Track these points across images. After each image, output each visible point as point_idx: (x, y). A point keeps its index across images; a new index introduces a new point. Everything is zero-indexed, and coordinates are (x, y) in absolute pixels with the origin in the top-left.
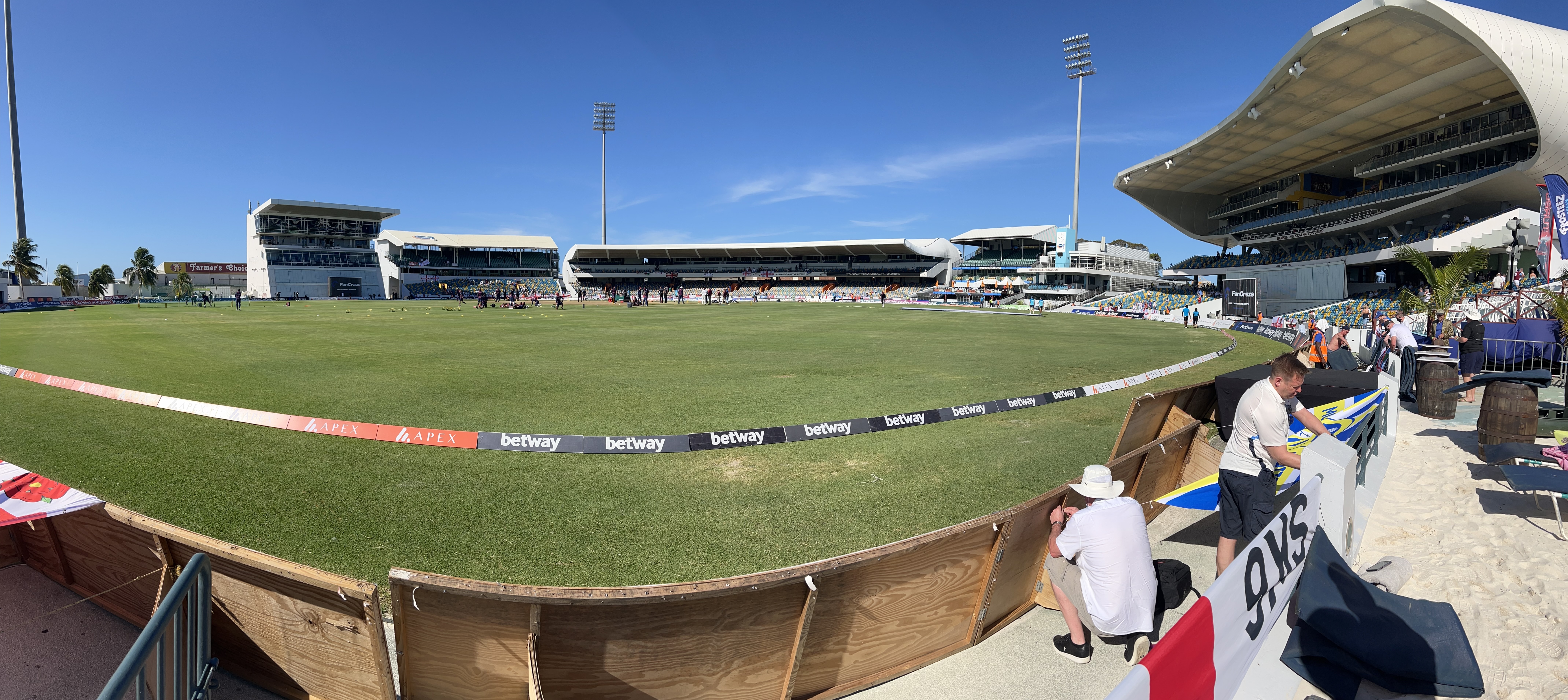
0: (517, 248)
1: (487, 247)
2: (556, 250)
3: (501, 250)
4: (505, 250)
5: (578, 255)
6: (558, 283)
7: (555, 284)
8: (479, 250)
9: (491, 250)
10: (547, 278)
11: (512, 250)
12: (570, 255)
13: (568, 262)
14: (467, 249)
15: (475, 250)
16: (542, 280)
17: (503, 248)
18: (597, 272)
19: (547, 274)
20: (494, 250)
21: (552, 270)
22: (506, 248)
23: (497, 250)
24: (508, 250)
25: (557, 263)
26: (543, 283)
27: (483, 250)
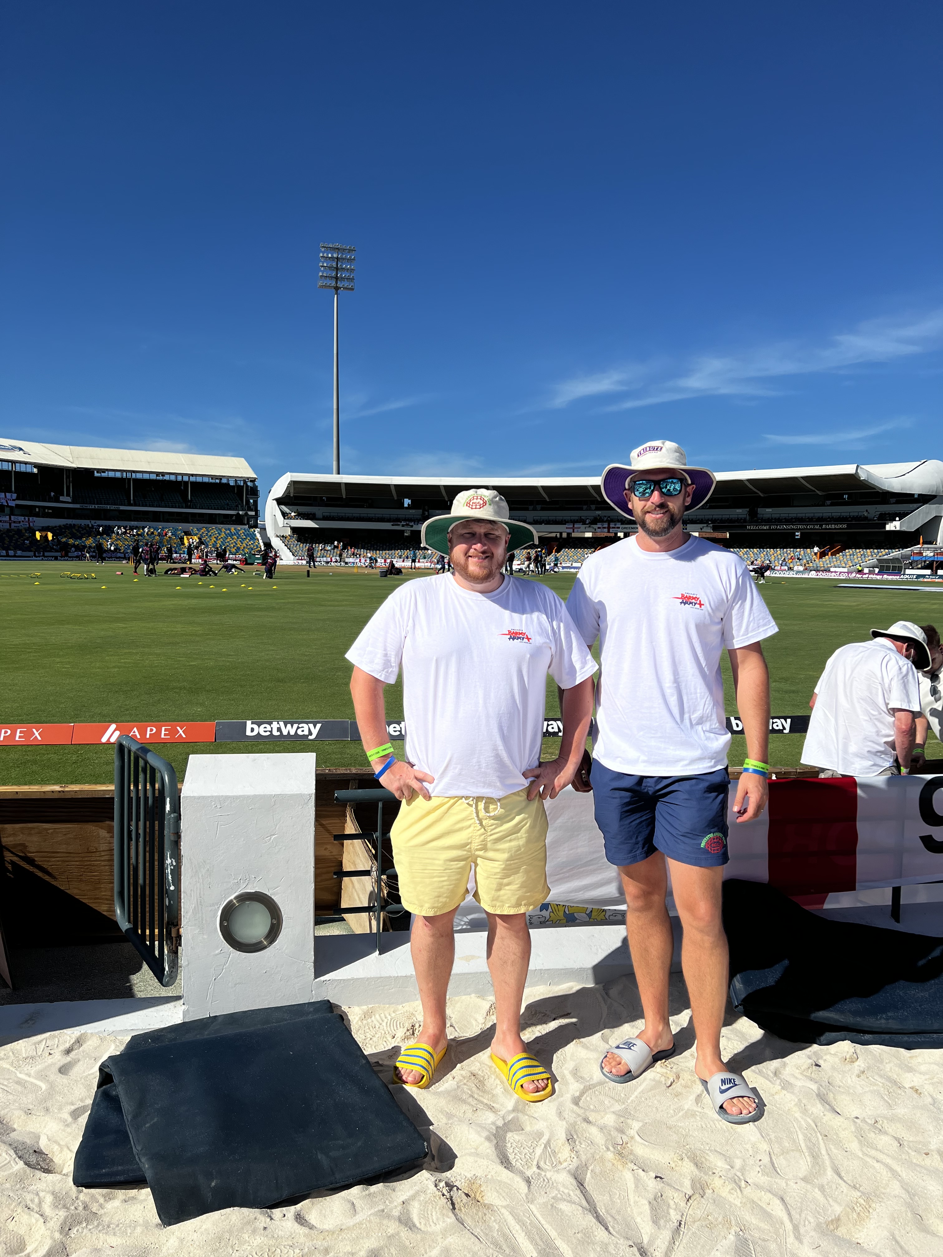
0: (183, 475)
1: (126, 471)
2: (253, 481)
3: (153, 477)
4: (161, 478)
5: (292, 491)
6: (258, 536)
7: (253, 537)
8: (111, 474)
9: (134, 475)
10: (239, 527)
11: (173, 478)
12: (279, 488)
13: (275, 502)
14: (88, 472)
15: (103, 475)
16: (230, 530)
17: (158, 474)
18: (325, 518)
19: (239, 520)
20: (139, 476)
21: (246, 514)
22: (163, 474)
23: (146, 476)
24: (167, 477)
25: (256, 503)
26: (231, 535)
27: (118, 475)
